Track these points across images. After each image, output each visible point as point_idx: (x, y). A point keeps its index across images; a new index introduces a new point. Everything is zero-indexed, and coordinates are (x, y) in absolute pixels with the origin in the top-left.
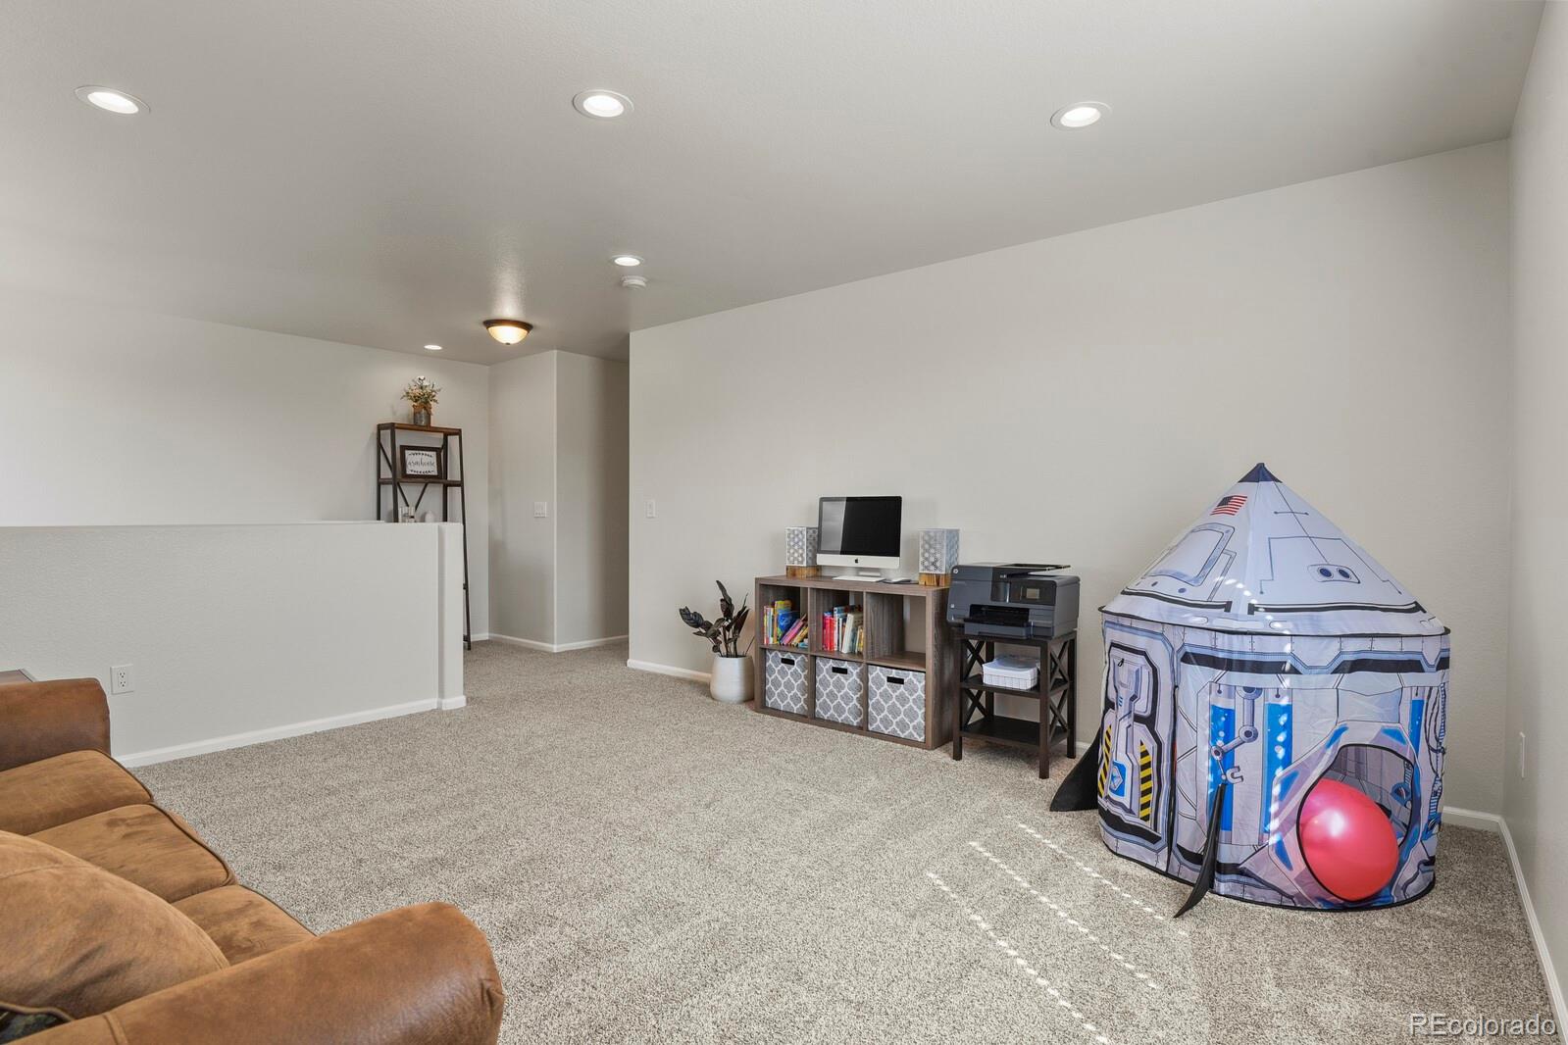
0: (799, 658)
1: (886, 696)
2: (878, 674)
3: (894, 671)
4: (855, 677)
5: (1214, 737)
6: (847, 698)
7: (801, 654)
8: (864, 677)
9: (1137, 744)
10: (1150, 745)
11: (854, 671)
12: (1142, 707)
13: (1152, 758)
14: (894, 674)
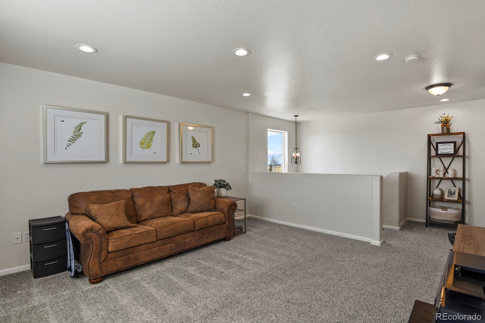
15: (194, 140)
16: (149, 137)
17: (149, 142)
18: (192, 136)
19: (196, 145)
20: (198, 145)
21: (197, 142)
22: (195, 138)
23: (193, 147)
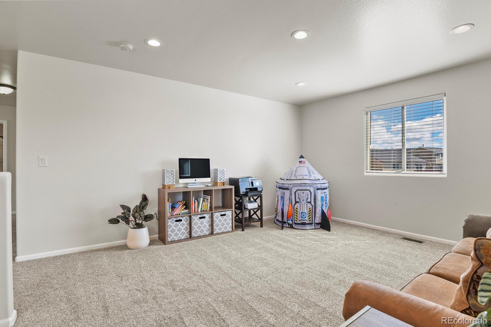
0: (184, 218)
1: (220, 221)
2: (217, 215)
3: (223, 212)
4: (208, 218)
5: (321, 202)
6: (205, 226)
7: (185, 216)
8: (212, 217)
9: (308, 207)
10: (311, 207)
11: (207, 216)
12: (309, 200)
13: (311, 209)
14: (223, 213)
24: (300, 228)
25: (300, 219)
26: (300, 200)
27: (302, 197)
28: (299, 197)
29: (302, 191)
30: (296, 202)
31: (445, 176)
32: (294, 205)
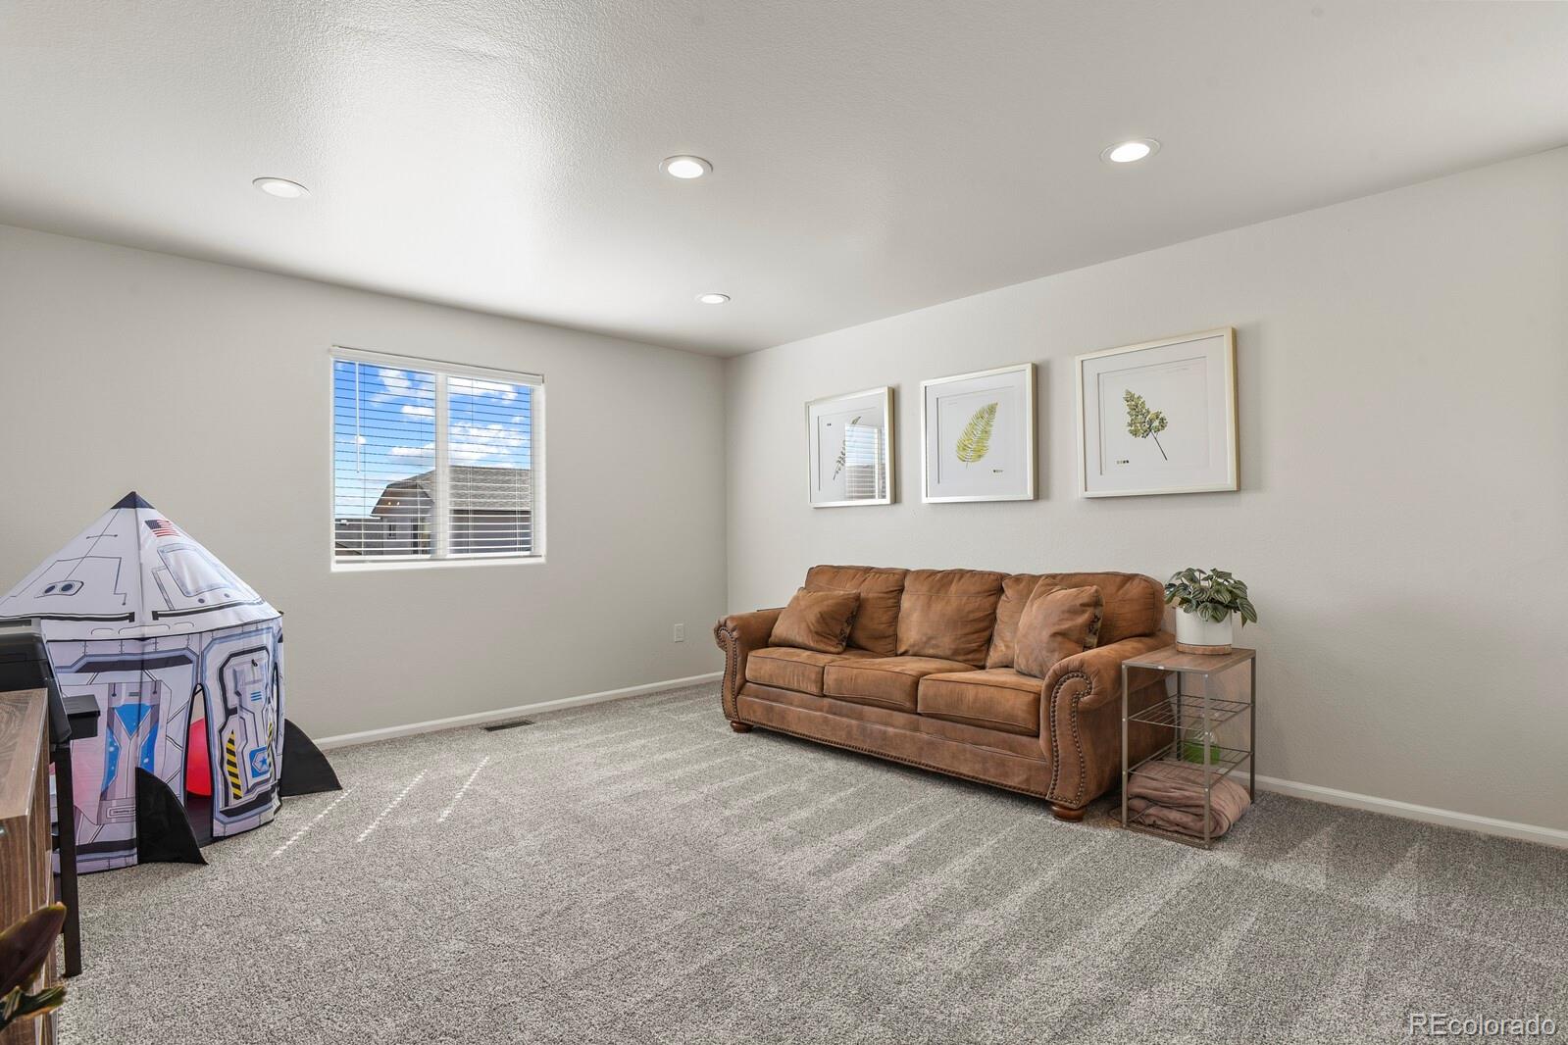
15: (1135, 406)
16: (982, 423)
17: (981, 440)
18: (1128, 392)
19: (1145, 422)
20: (1156, 423)
21: (1153, 411)
22: (1139, 398)
23: (1135, 433)
24: (254, 821)
25: (252, 781)
26: (240, 701)
27: (250, 683)
28: (236, 686)
29: (248, 657)
30: (229, 712)
31: (542, 560)
32: (221, 731)
